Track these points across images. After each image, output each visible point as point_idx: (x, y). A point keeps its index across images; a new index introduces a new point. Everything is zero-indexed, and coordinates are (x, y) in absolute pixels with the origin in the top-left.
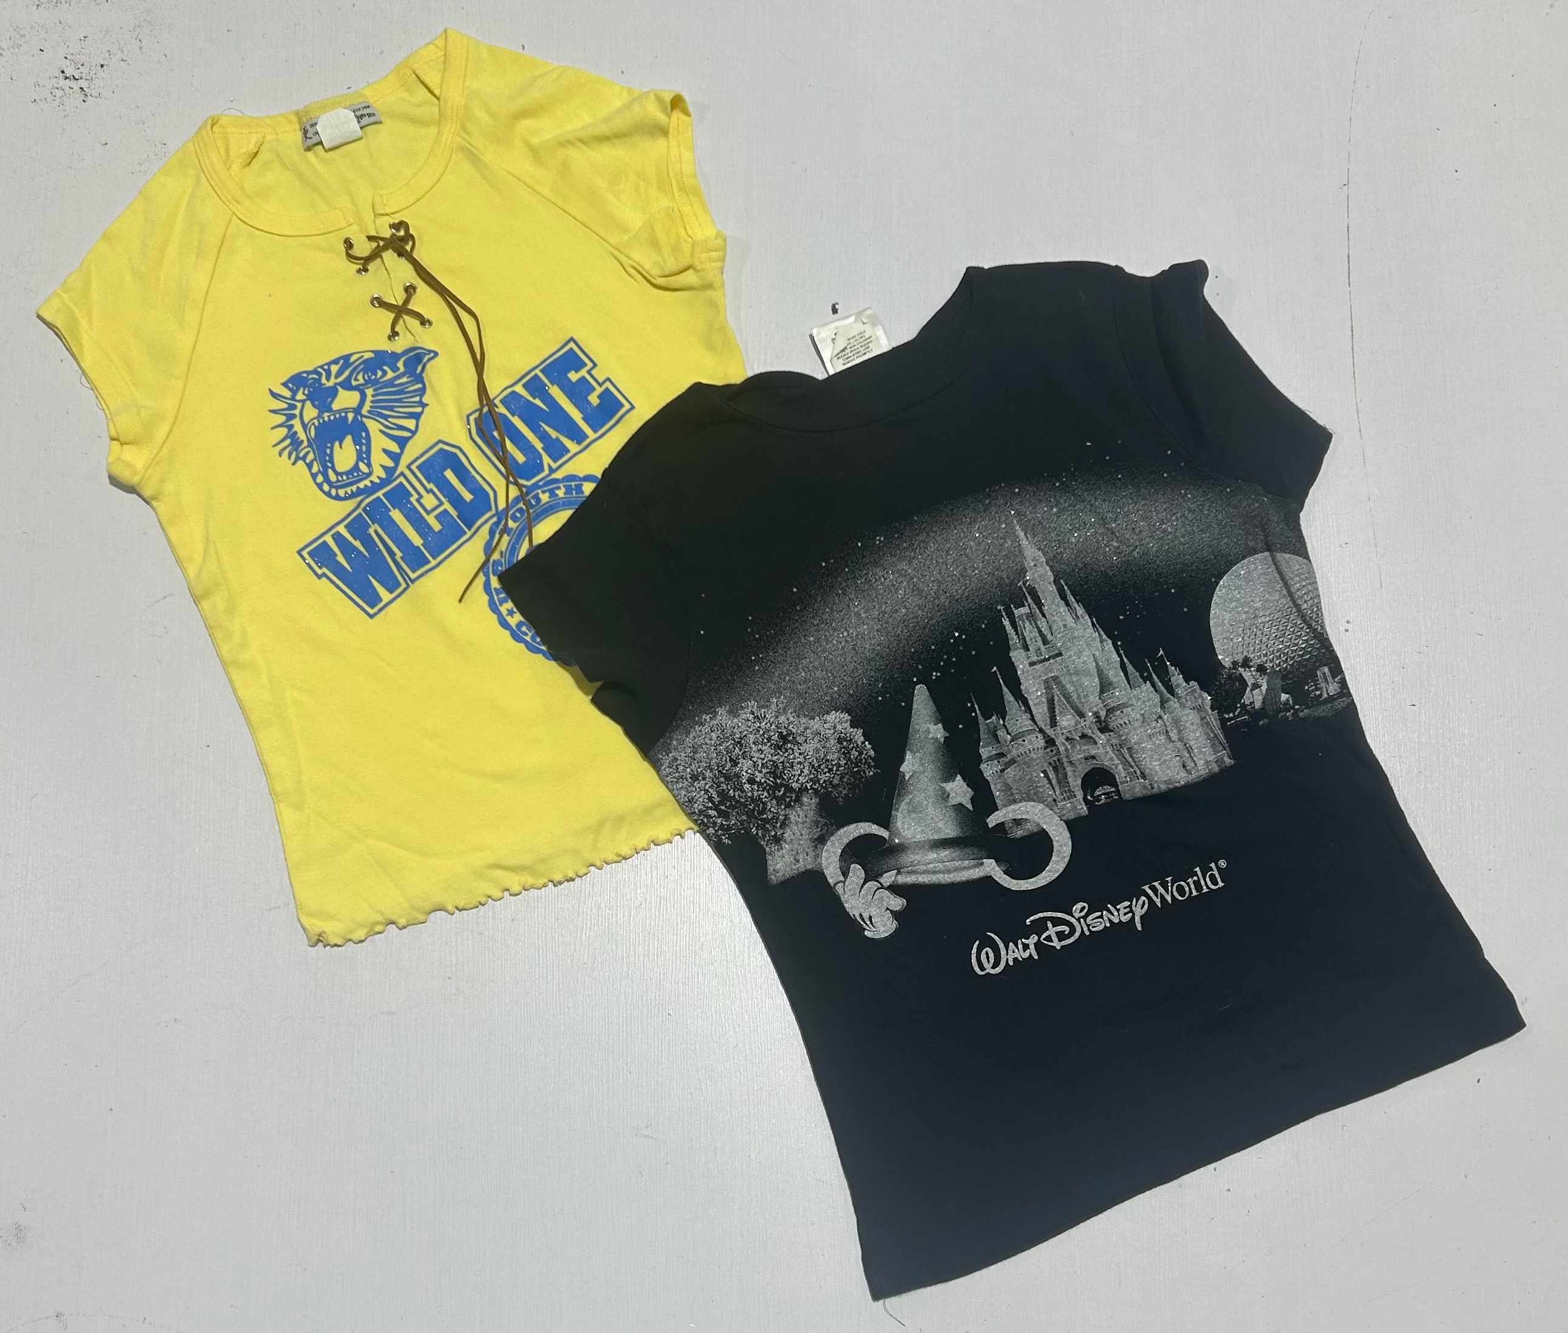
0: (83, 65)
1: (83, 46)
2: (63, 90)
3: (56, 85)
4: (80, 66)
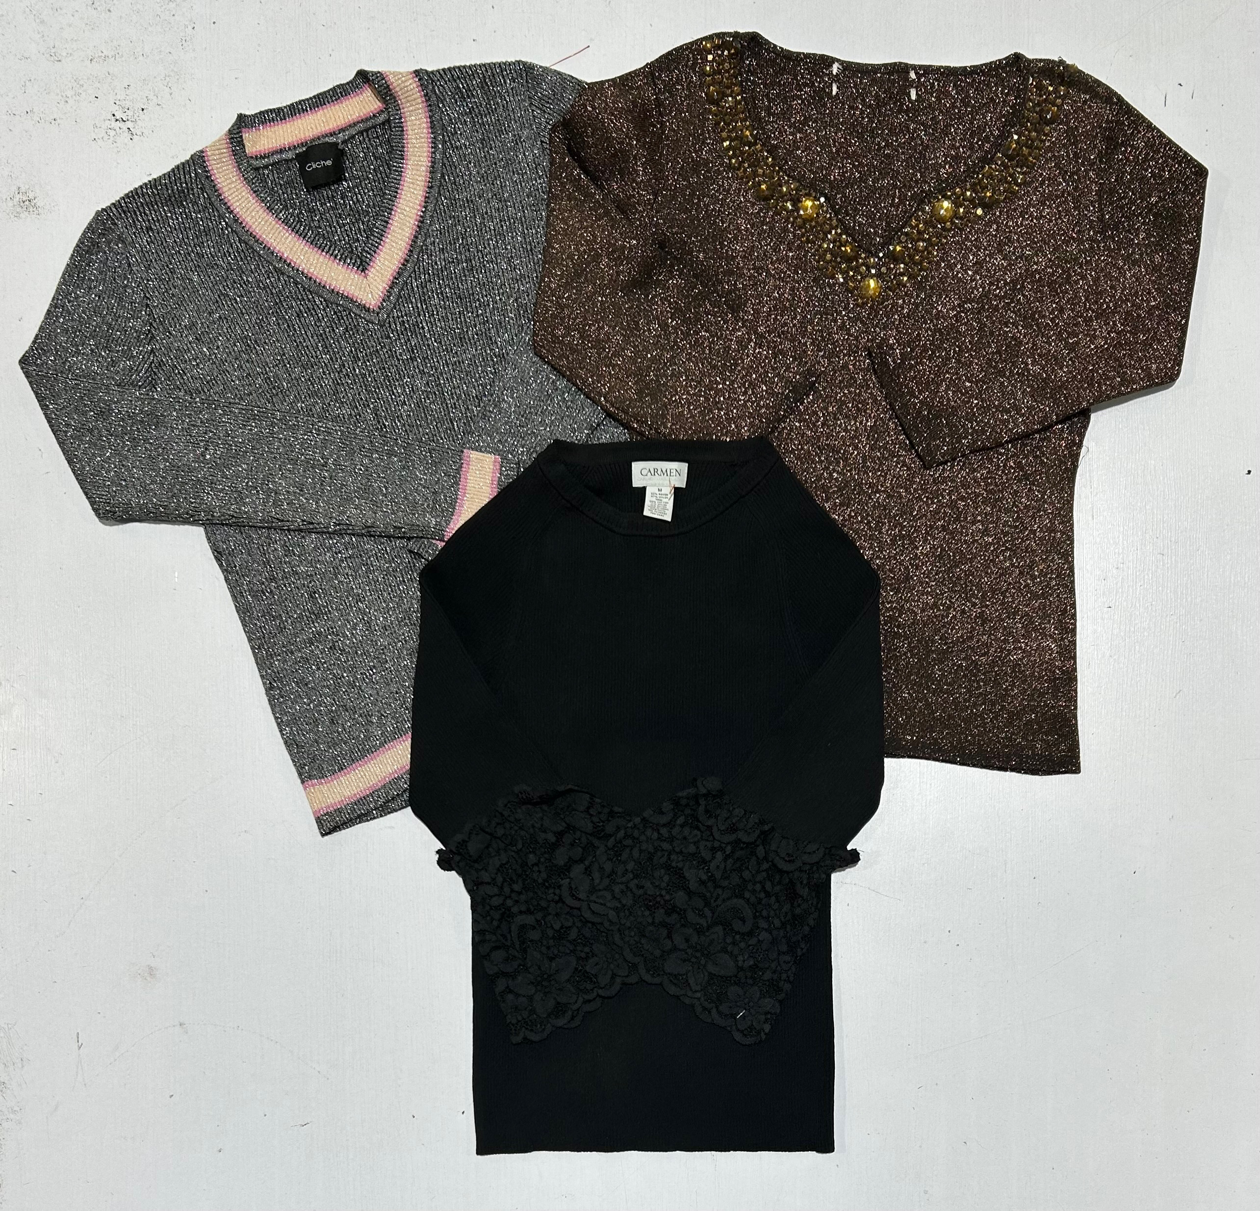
0: (128, 109)
1: (127, 93)
2: (115, 130)
3: (109, 127)
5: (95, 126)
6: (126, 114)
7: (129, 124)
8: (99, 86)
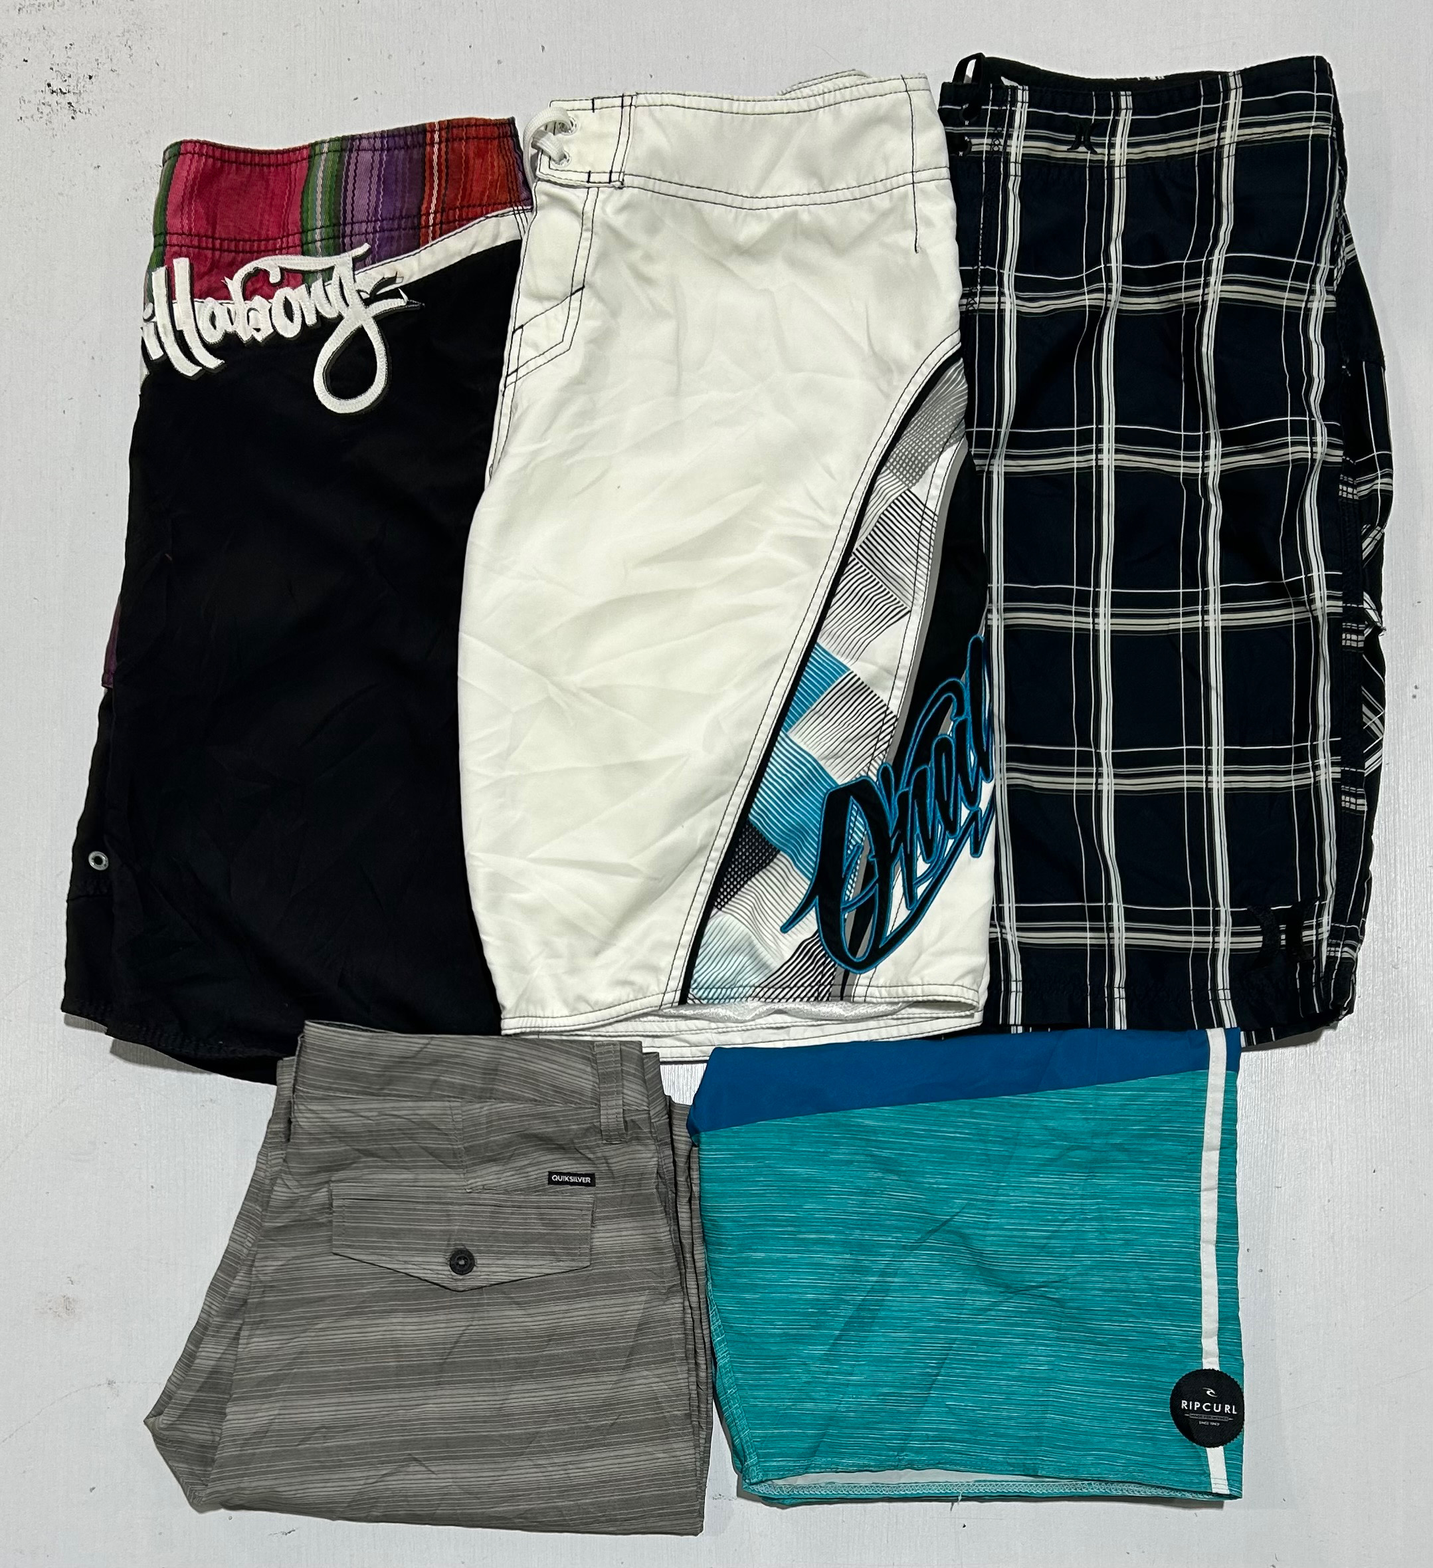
0: (70, 77)
1: (69, 55)
2: (50, 106)
3: (43, 100)
4: (67, 78)
5: (22, 100)
6: (67, 83)
7: (70, 98)
8: (29, 45)
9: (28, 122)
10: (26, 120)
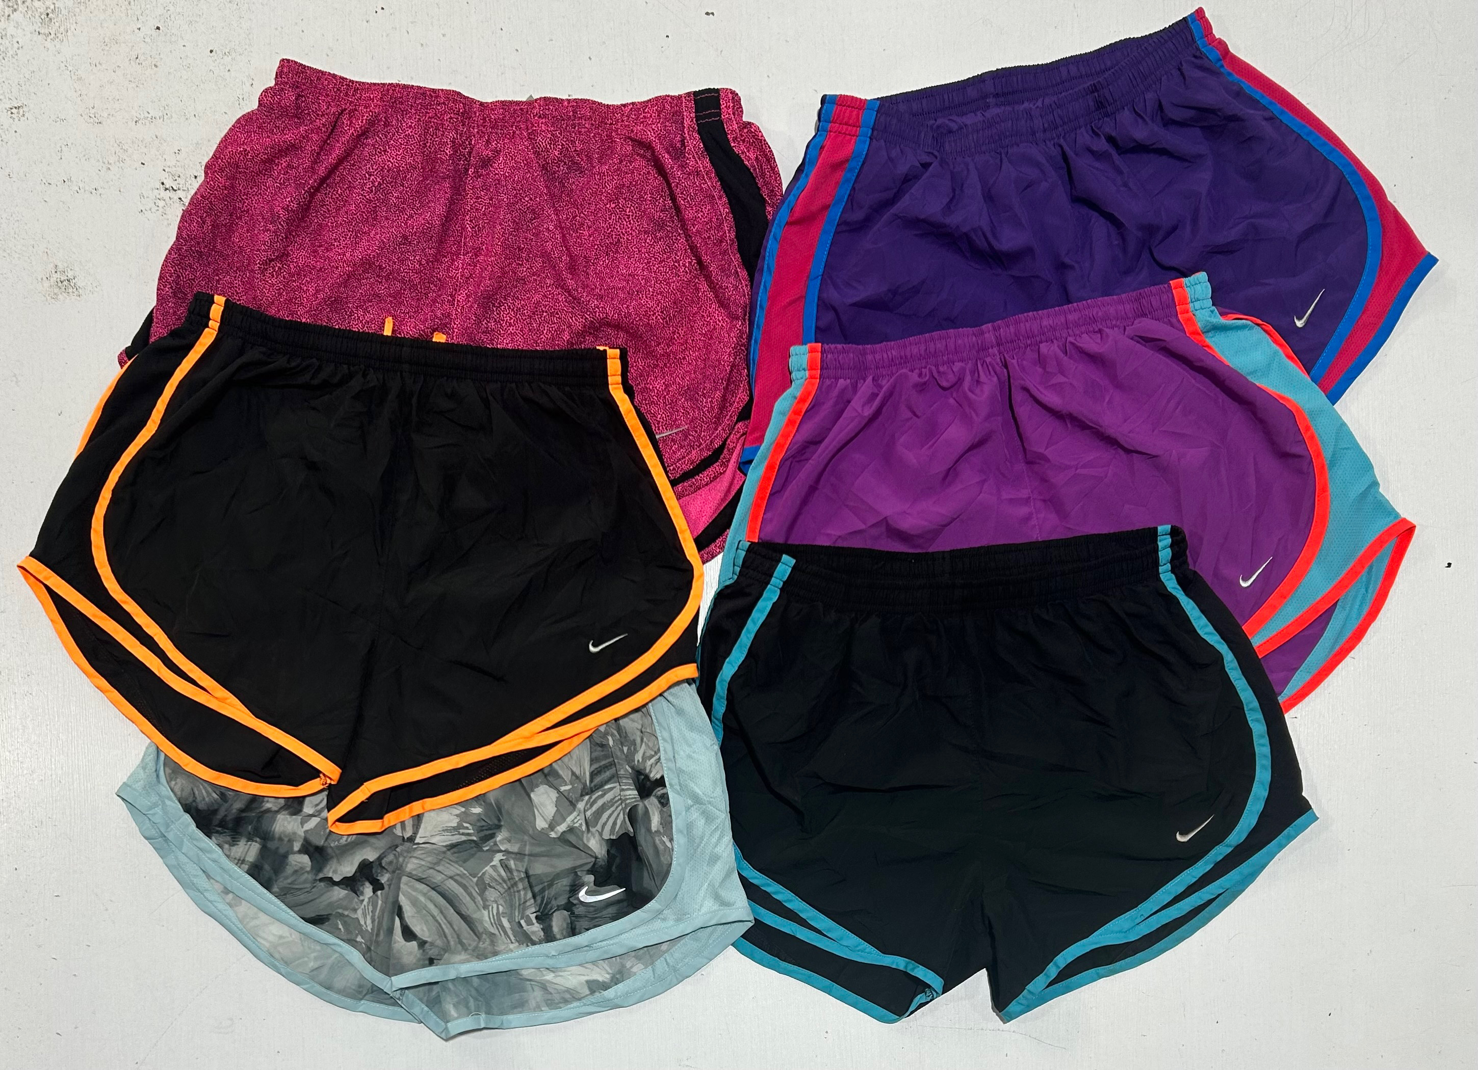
0: (179, 177)
1: (178, 159)
2: (164, 200)
3: (158, 196)
4: (177, 178)
5: (142, 196)
6: (177, 182)
8: (145, 150)
9: (148, 214)
10: (146, 212)
